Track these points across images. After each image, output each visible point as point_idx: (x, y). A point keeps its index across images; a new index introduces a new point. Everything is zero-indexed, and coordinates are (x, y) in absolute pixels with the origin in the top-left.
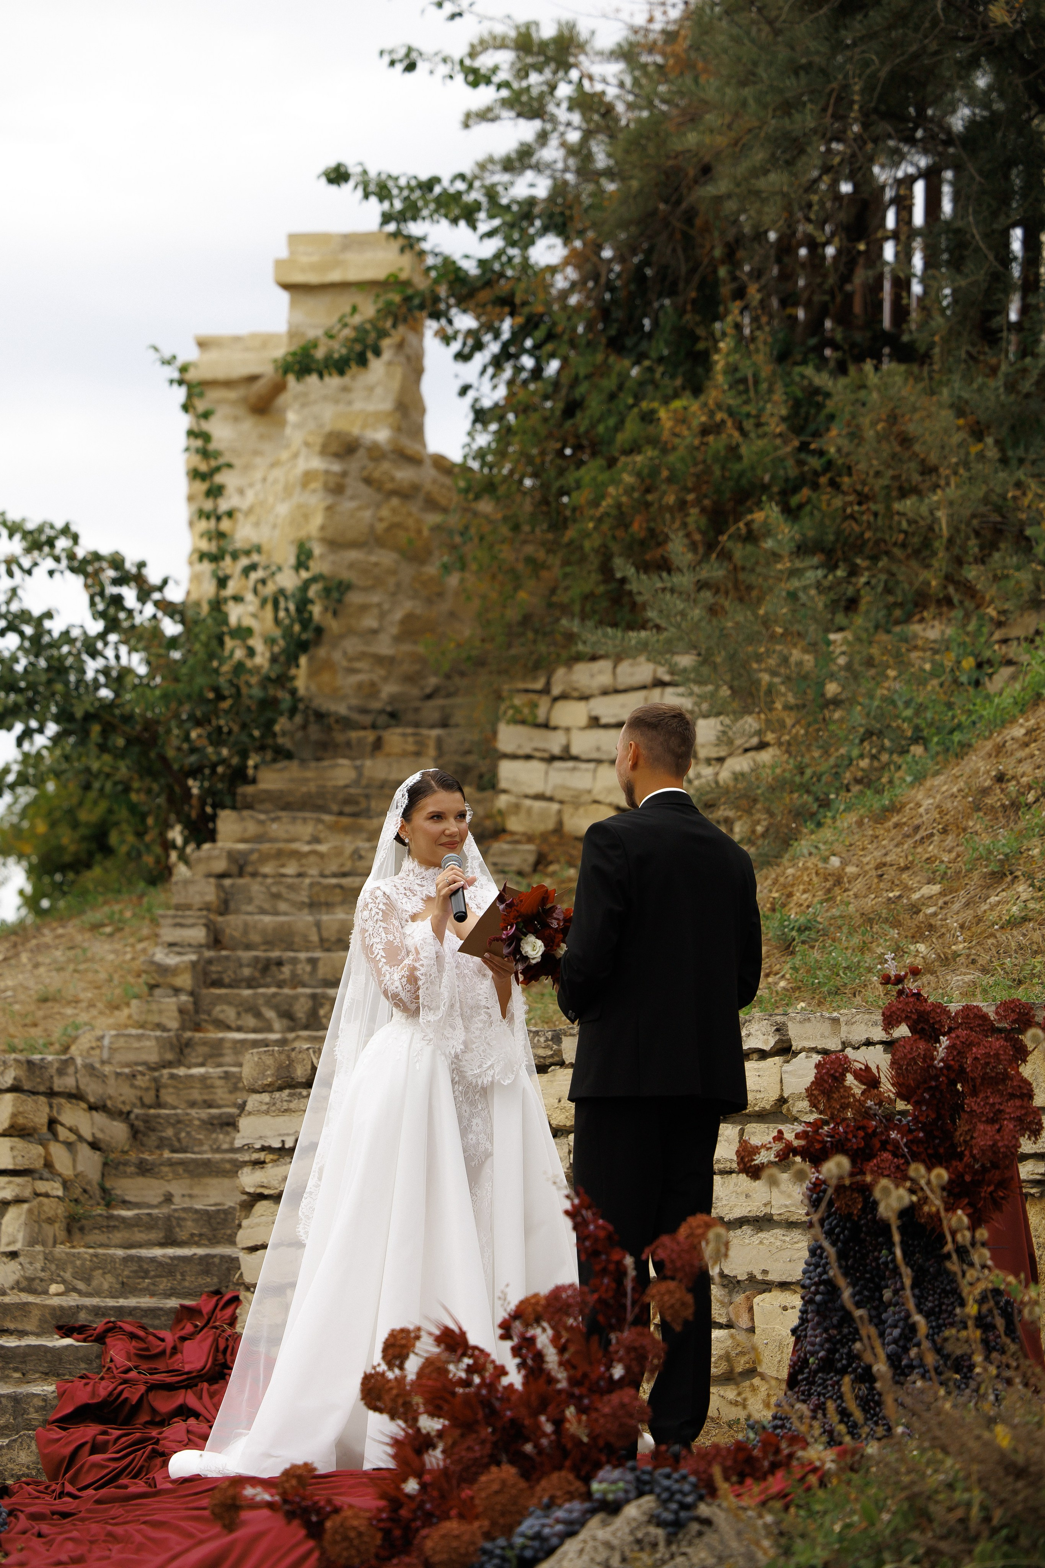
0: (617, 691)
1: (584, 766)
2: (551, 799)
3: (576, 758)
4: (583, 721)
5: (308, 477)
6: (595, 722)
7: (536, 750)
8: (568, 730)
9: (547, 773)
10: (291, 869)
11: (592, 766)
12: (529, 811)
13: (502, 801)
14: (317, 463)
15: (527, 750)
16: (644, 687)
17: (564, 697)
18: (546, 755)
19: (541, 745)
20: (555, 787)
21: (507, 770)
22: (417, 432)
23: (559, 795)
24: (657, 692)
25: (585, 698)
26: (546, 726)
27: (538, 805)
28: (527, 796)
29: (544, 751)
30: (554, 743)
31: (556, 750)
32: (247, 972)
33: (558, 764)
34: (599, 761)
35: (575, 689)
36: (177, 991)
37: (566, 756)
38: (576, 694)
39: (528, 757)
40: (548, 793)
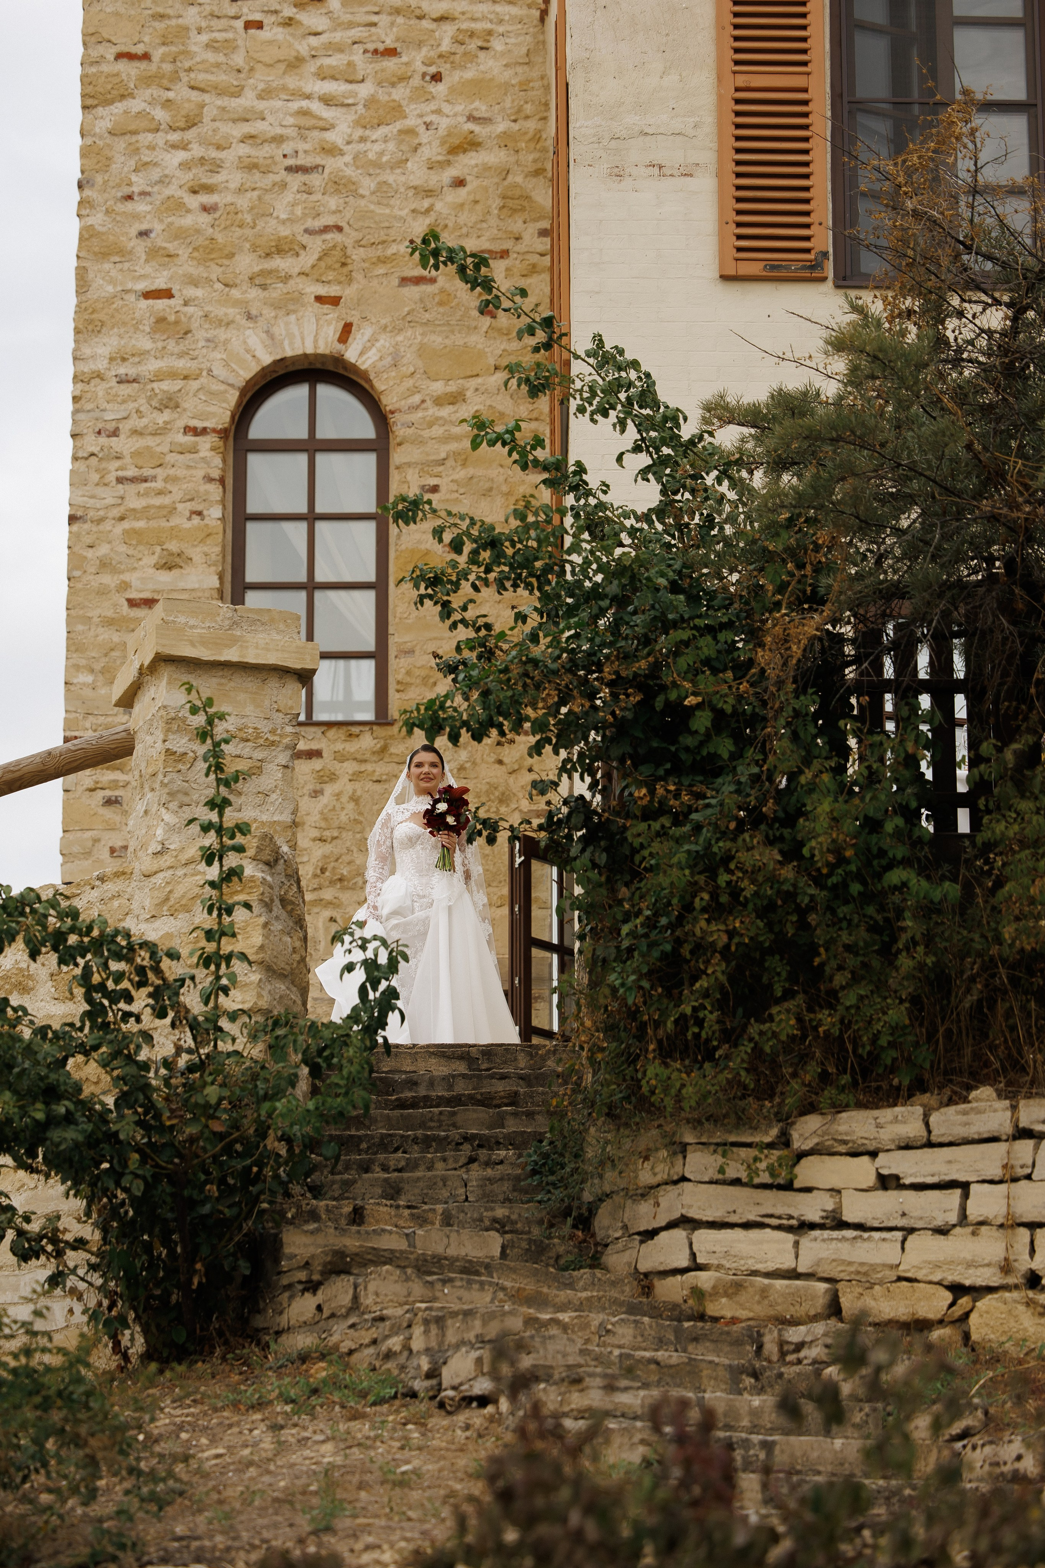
0: (930, 1145)
1: (876, 1235)
2: (809, 1276)
4: (871, 1180)
6: (890, 1182)
7: (771, 1216)
8: (834, 1191)
9: (796, 1244)
11: (899, 1235)
12: (764, 1292)
15: (752, 1217)
17: (820, 1151)
18: (794, 1222)
19: (778, 1211)
20: (818, 1263)
23: (826, 1270)
25: (865, 1153)
26: (788, 1187)
27: (779, 1283)
28: (754, 1273)
29: (791, 1217)
30: (808, 1207)
31: (815, 1216)
33: (816, 1233)
35: (845, 1142)
37: (835, 1223)
38: (843, 1149)
39: (747, 1226)
40: (800, 1270)
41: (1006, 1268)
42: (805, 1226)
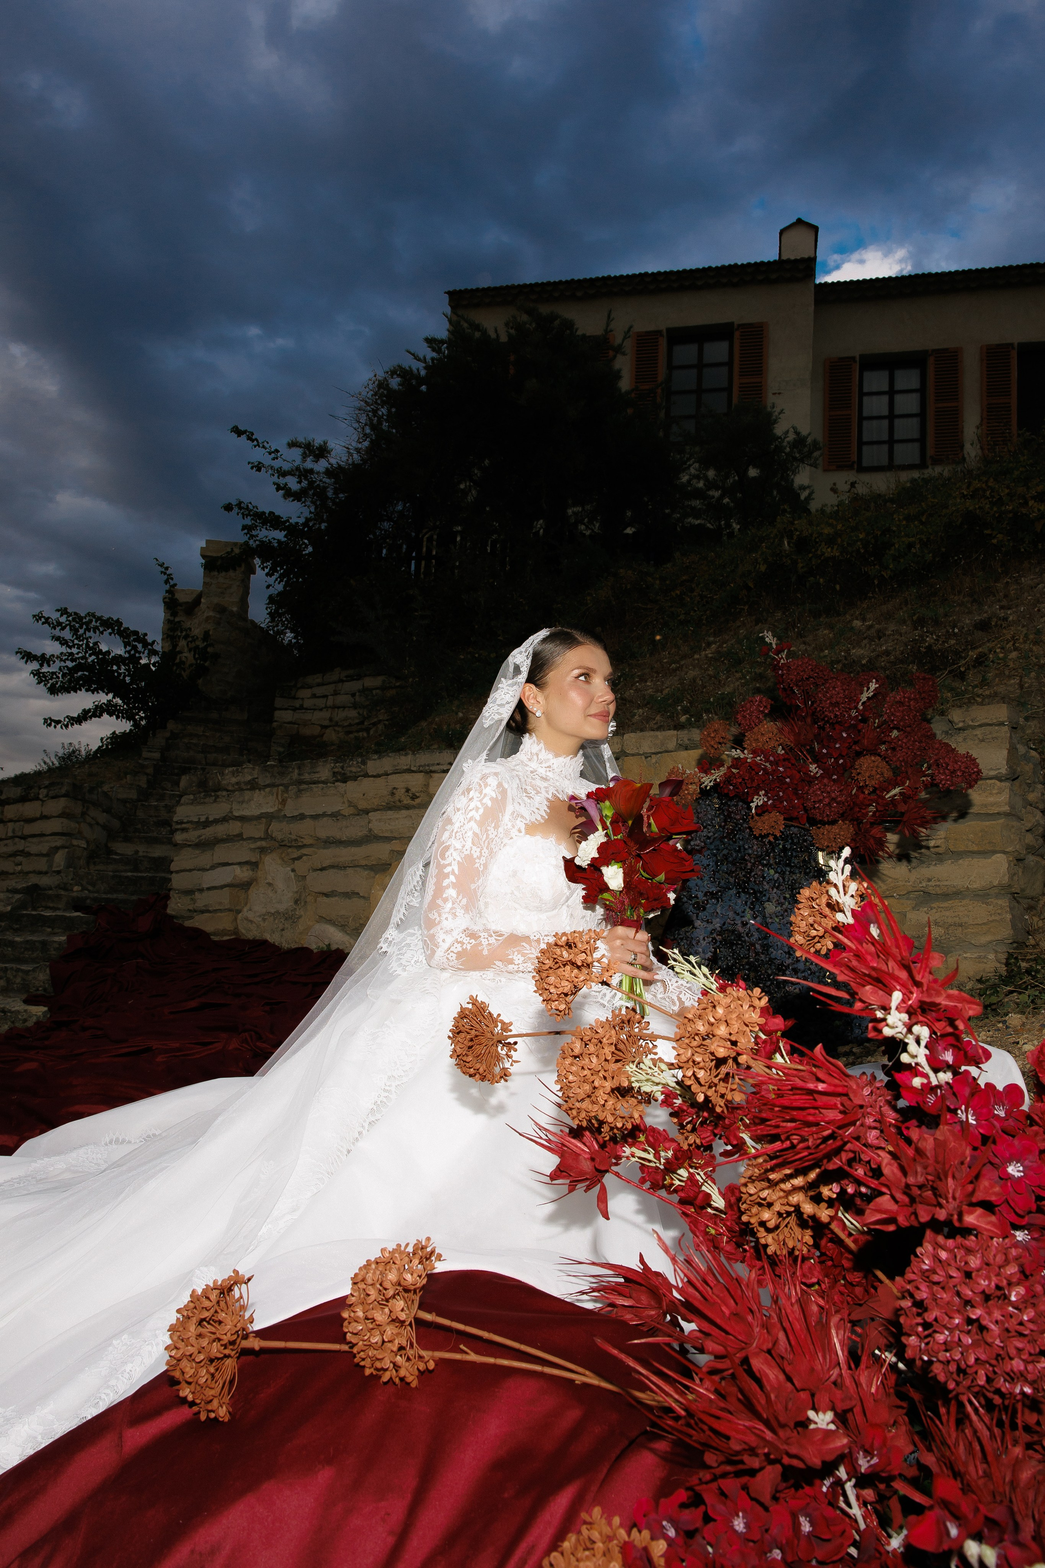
0: (323, 684)
1: (309, 711)
2: (294, 723)
3: (306, 709)
4: (310, 695)
5: (208, 618)
6: (314, 696)
7: (290, 706)
8: (303, 699)
9: (294, 714)
10: (194, 741)
11: (313, 711)
12: (286, 728)
13: (275, 724)
14: (211, 614)
15: (286, 707)
16: (335, 682)
17: (302, 687)
20: (297, 719)
21: (277, 714)
22: (247, 612)
23: (298, 722)
24: (340, 684)
25: (310, 687)
26: (294, 698)
28: (285, 723)
29: (293, 706)
30: (297, 704)
31: (298, 706)
32: (176, 771)
33: (297, 711)
34: (315, 710)
35: (308, 684)
36: (147, 774)
37: (302, 707)
38: (307, 686)
39: (286, 709)
40: (293, 721)
41: (331, 720)
42: (295, 709)
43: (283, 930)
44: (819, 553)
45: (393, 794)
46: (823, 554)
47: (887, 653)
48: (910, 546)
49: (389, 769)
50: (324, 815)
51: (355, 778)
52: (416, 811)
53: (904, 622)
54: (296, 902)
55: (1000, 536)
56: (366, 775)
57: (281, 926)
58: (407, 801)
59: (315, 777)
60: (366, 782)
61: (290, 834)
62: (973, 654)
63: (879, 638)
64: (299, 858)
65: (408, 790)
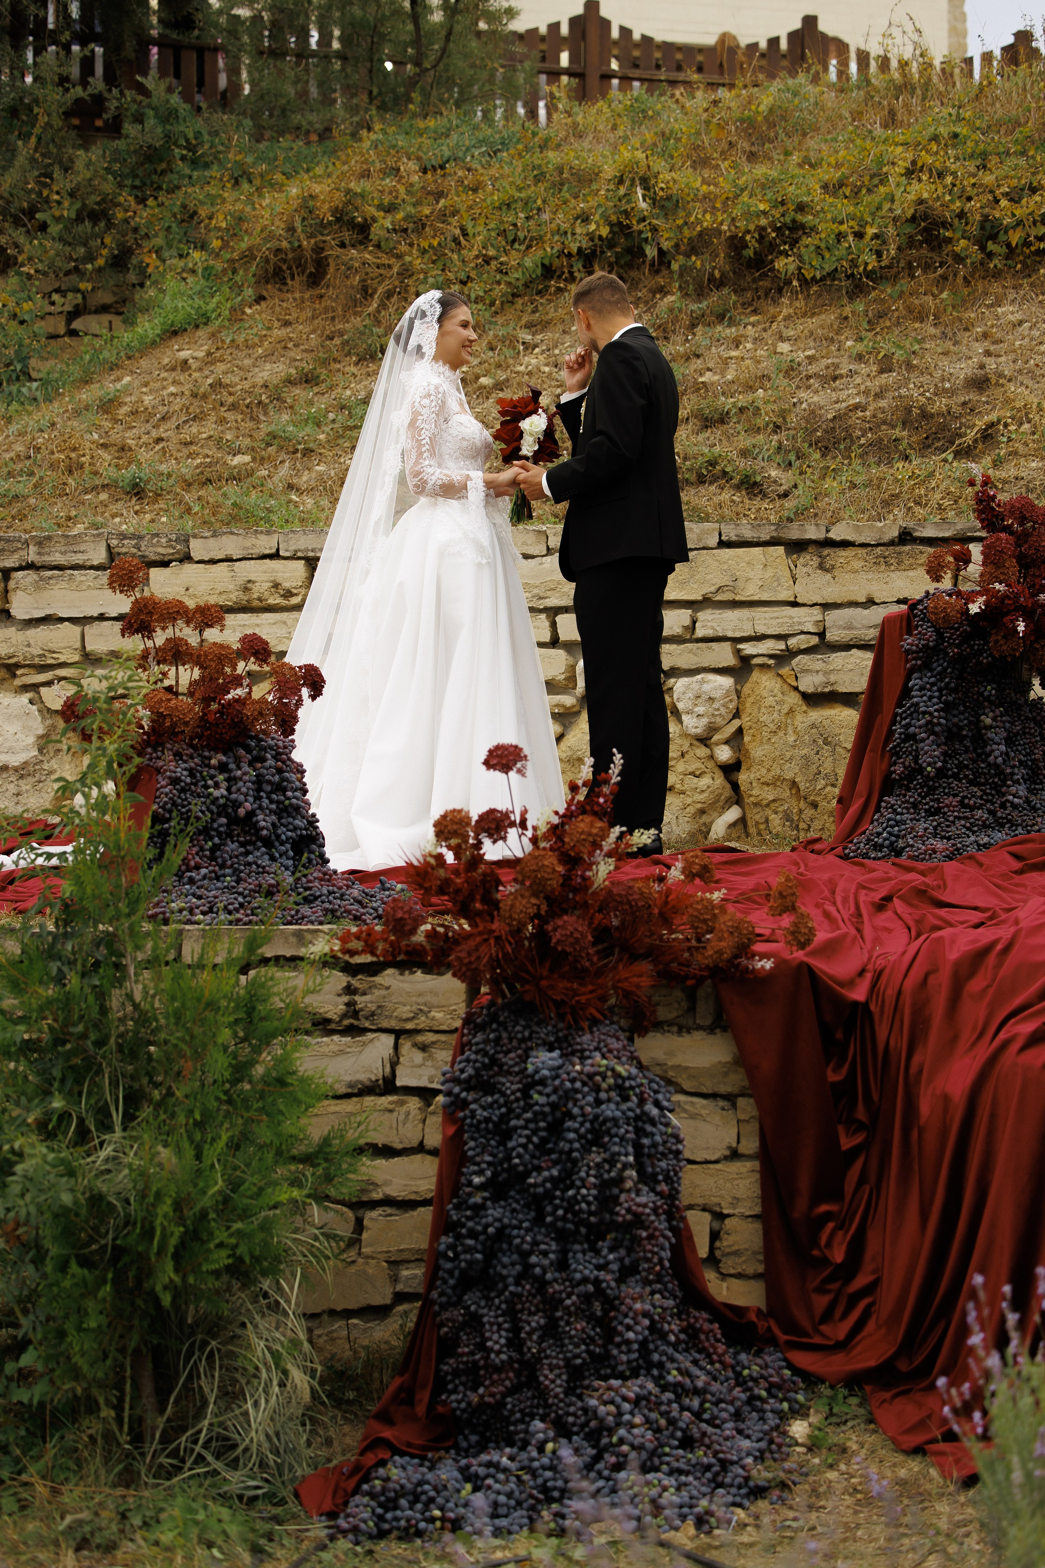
43: (18, 795)
44: (692, 219)
45: (246, 589)
46: (699, 222)
47: (856, 407)
48: (840, 236)
49: (236, 554)
50: (102, 618)
51: (165, 564)
52: (295, 614)
53: (860, 358)
54: (40, 750)
55: (963, 243)
56: (187, 558)
57: (12, 789)
58: (275, 600)
59: (78, 559)
60: (188, 567)
61: (29, 645)
62: (980, 424)
63: (835, 379)
64: (49, 684)
65: (276, 585)
